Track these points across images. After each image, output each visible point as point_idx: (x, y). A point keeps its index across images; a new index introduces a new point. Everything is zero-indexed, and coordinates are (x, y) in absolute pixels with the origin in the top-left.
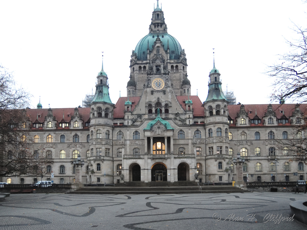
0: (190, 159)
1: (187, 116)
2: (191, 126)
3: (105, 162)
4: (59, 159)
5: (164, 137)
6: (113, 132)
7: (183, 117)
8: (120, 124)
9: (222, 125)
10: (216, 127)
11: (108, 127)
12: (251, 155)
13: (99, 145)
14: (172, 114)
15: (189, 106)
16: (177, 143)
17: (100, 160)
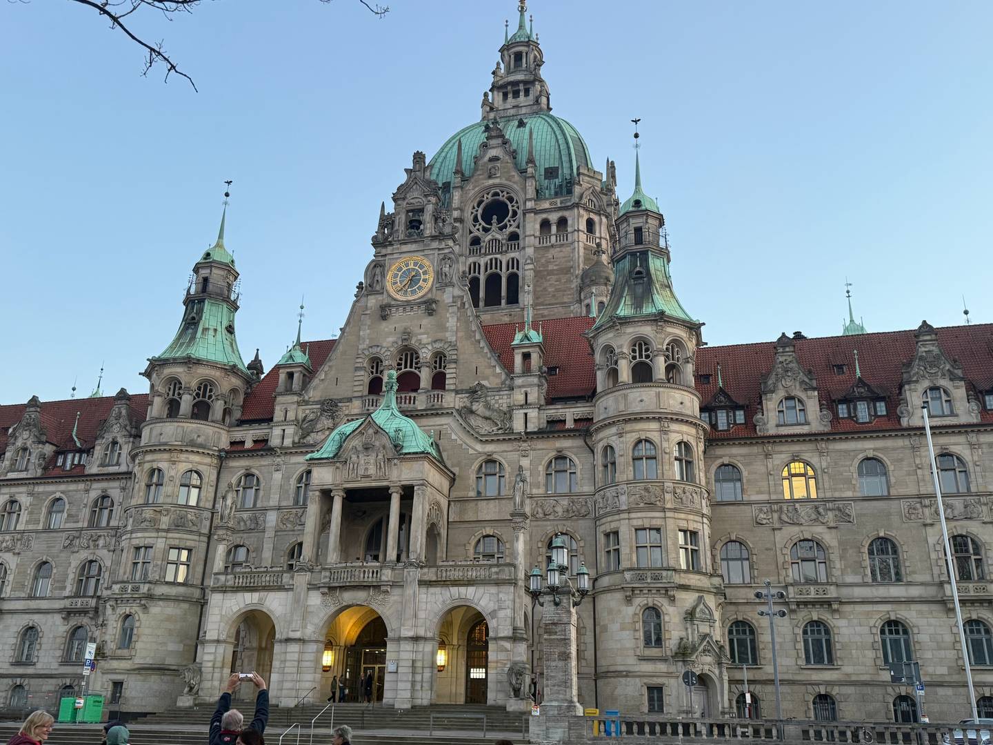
0: (493, 590)
1: (519, 397)
2: (529, 436)
3: (156, 609)
4: (24, 599)
5: (388, 488)
6: (221, 475)
7: (502, 402)
8: (254, 441)
9: (654, 426)
10: (631, 438)
11: (196, 458)
12: (850, 579)
13: (146, 535)
14: (457, 392)
15: (527, 356)
16: (470, 516)
17: (135, 599)
